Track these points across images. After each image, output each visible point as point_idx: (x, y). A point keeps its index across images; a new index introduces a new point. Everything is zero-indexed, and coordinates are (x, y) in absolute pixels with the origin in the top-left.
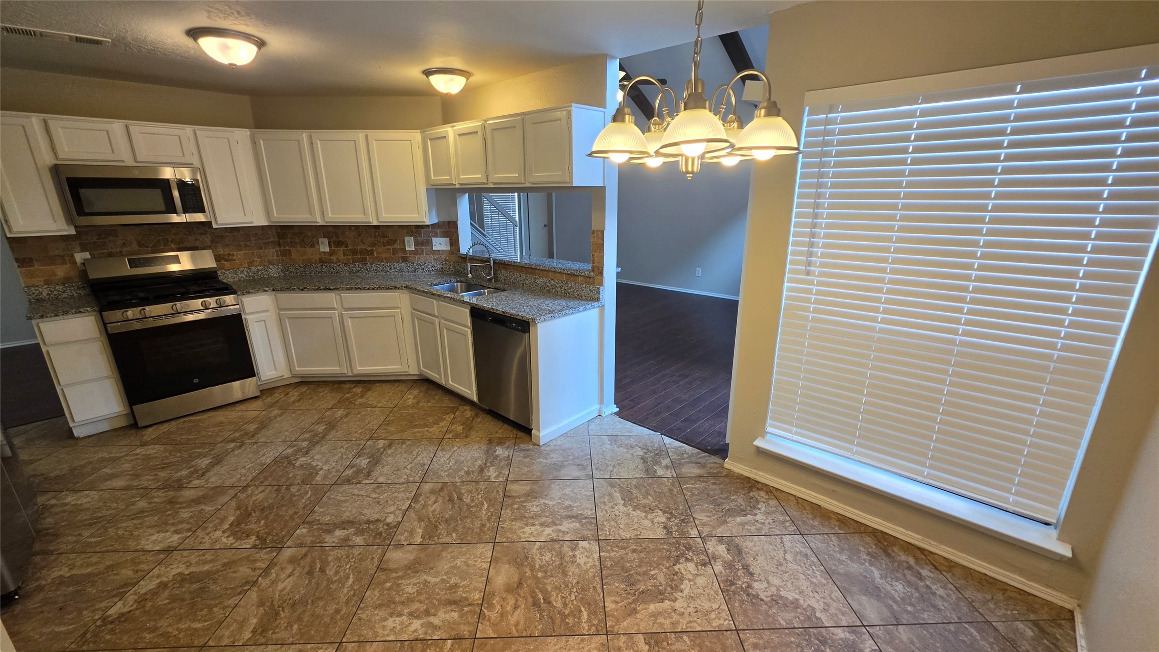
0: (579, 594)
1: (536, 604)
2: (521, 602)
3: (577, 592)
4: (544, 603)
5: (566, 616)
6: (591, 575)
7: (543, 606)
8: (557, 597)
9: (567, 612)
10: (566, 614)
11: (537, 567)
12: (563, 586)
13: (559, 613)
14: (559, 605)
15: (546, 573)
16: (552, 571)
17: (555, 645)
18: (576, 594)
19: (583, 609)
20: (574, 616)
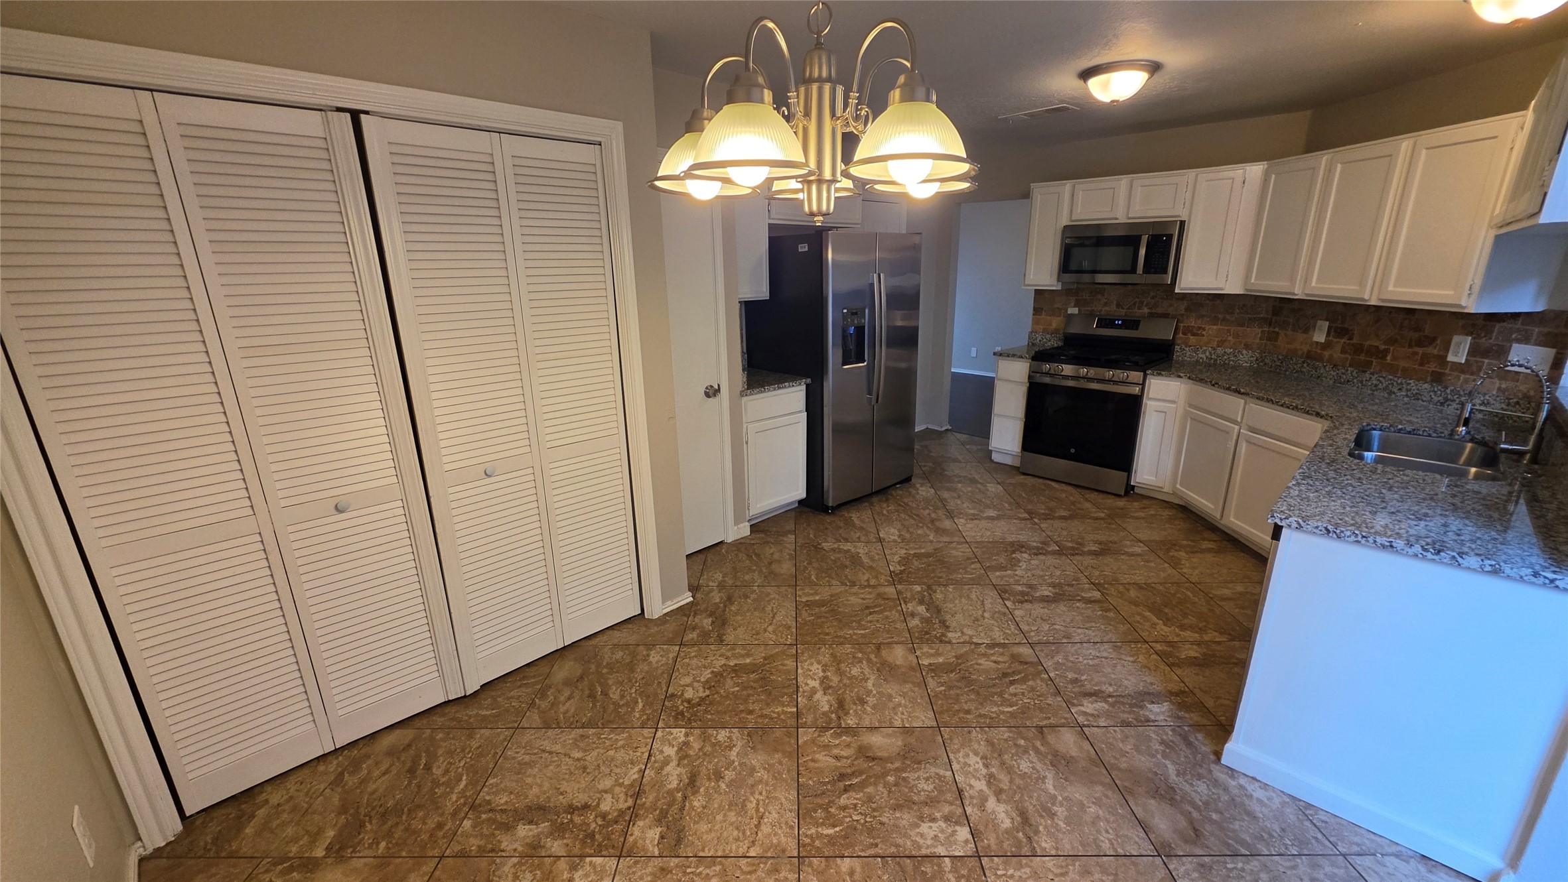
0: (863, 825)
1: (842, 777)
2: (845, 762)
3: (866, 822)
4: (845, 786)
5: (826, 810)
6: (900, 841)
7: (841, 785)
8: (857, 799)
9: (832, 810)
10: (830, 809)
11: (904, 775)
12: (874, 806)
13: (829, 802)
14: (843, 801)
15: (895, 786)
16: (900, 791)
17: (786, 798)
18: (862, 821)
19: (837, 829)
20: (827, 818)
